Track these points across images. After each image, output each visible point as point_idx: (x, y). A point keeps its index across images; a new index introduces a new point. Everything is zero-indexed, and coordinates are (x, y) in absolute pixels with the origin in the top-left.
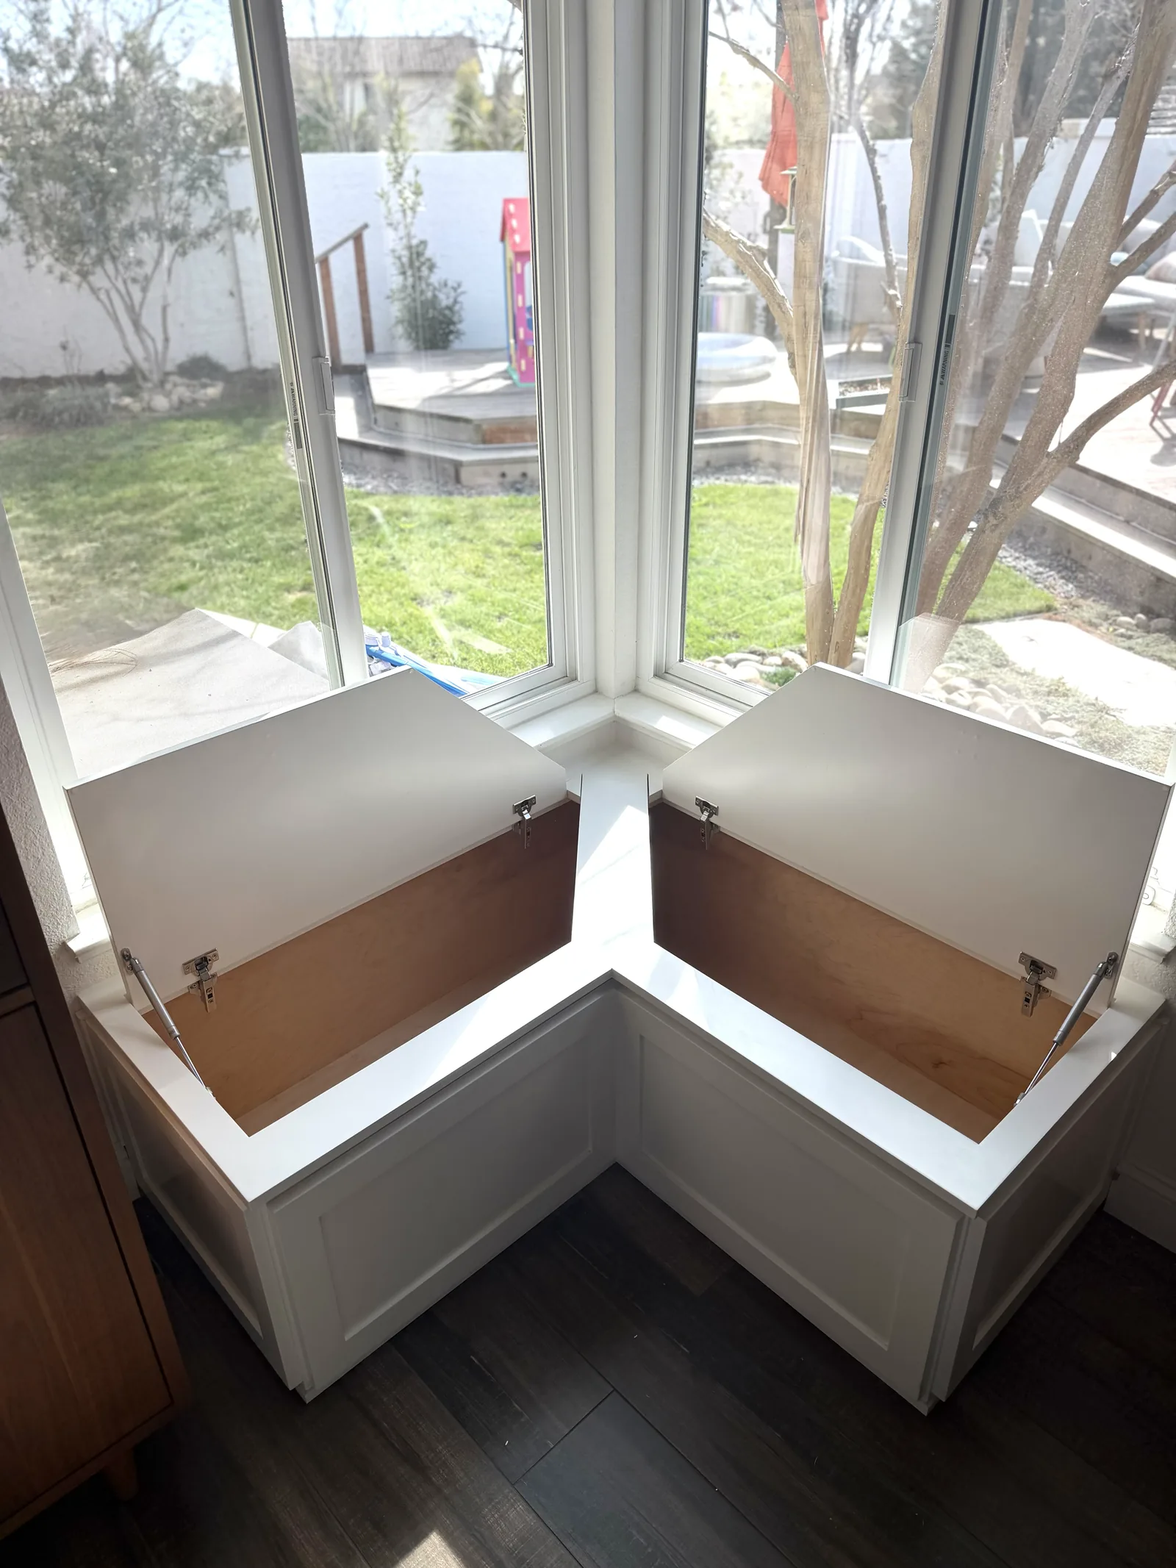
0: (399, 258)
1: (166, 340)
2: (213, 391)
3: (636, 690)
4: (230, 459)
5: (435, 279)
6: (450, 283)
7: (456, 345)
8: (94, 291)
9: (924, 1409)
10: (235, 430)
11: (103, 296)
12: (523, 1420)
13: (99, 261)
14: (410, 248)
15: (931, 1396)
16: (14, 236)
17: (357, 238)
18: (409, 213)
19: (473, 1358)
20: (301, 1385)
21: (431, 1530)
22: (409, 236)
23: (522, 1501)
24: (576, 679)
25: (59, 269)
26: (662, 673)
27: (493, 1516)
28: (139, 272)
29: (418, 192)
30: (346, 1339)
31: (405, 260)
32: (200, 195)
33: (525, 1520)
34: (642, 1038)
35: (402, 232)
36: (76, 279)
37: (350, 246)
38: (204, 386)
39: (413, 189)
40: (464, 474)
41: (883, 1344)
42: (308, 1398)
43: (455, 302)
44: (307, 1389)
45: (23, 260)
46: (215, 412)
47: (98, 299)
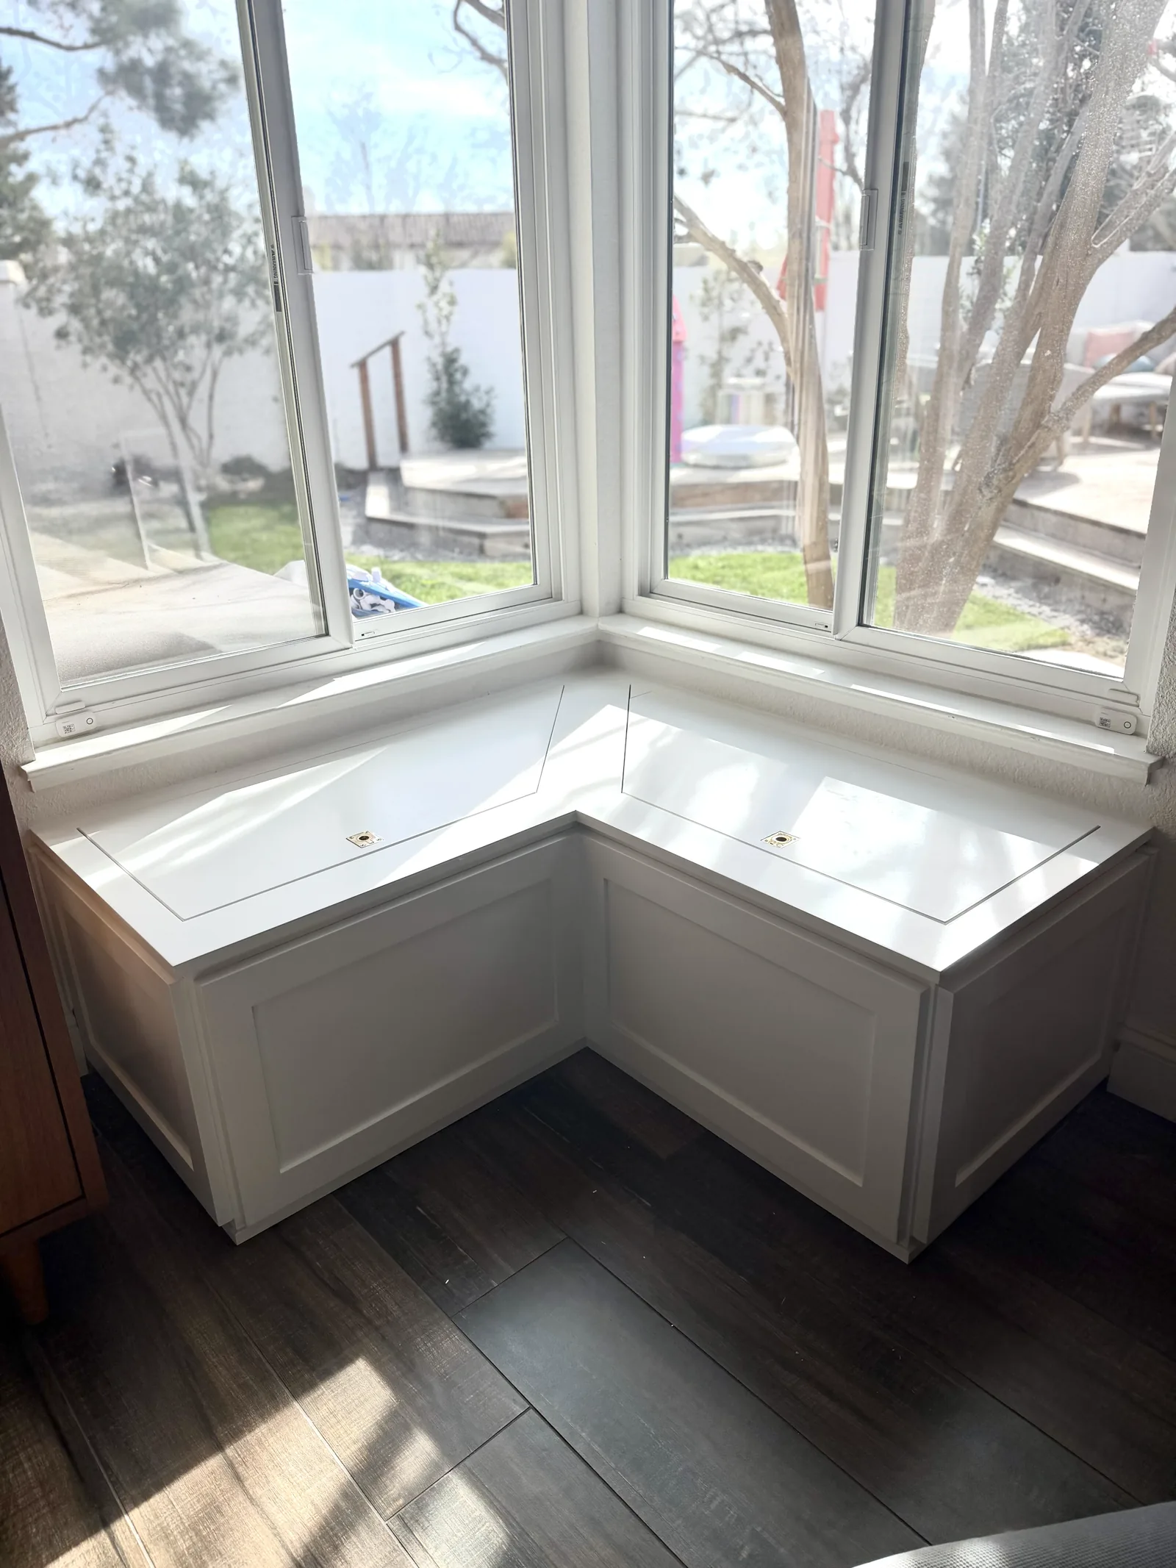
0: (434, 365)
1: (211, 437)
2: (254, 484)
3: (620, 611)
4: (264, 537)
5: (468, 384)
6: (483, 388)
7: (488, 445)
8: (146, 393)
9: (904, 1257)
10: (272, 514)
11: (154, 397)
12: (466, 1262)
13: (150, 360)
14: (444, 355)
15: (913, 1240)
16: (73, 338)
17: (394, 344)
18: (444, 321)
19: (419, 1209)
20: (231, 1224)
21: (357, 1356)
22: (444, 344)
23: (458, 1332)
24: (562, 600)
25: (114, 369)
26: (647, 591)
27: (425, 1344)
28: (189, 378)
29: (452, 302)
30: (282, 1171)
31: (440, 367)
32: (247, 303)
33: (460, 1348)
34: (606, 881)
35: (437, 340)
36: (128, 380)
37: (387, 351)
38: (245, 480)
39: (448, 299)
40: (488, 544)
41: (859, 1182)
42: (240, 1239)
43: (488, 405)
44: (238, 1228)
45: (79, 358)
46: (254, 500)
47: (150, 399)
